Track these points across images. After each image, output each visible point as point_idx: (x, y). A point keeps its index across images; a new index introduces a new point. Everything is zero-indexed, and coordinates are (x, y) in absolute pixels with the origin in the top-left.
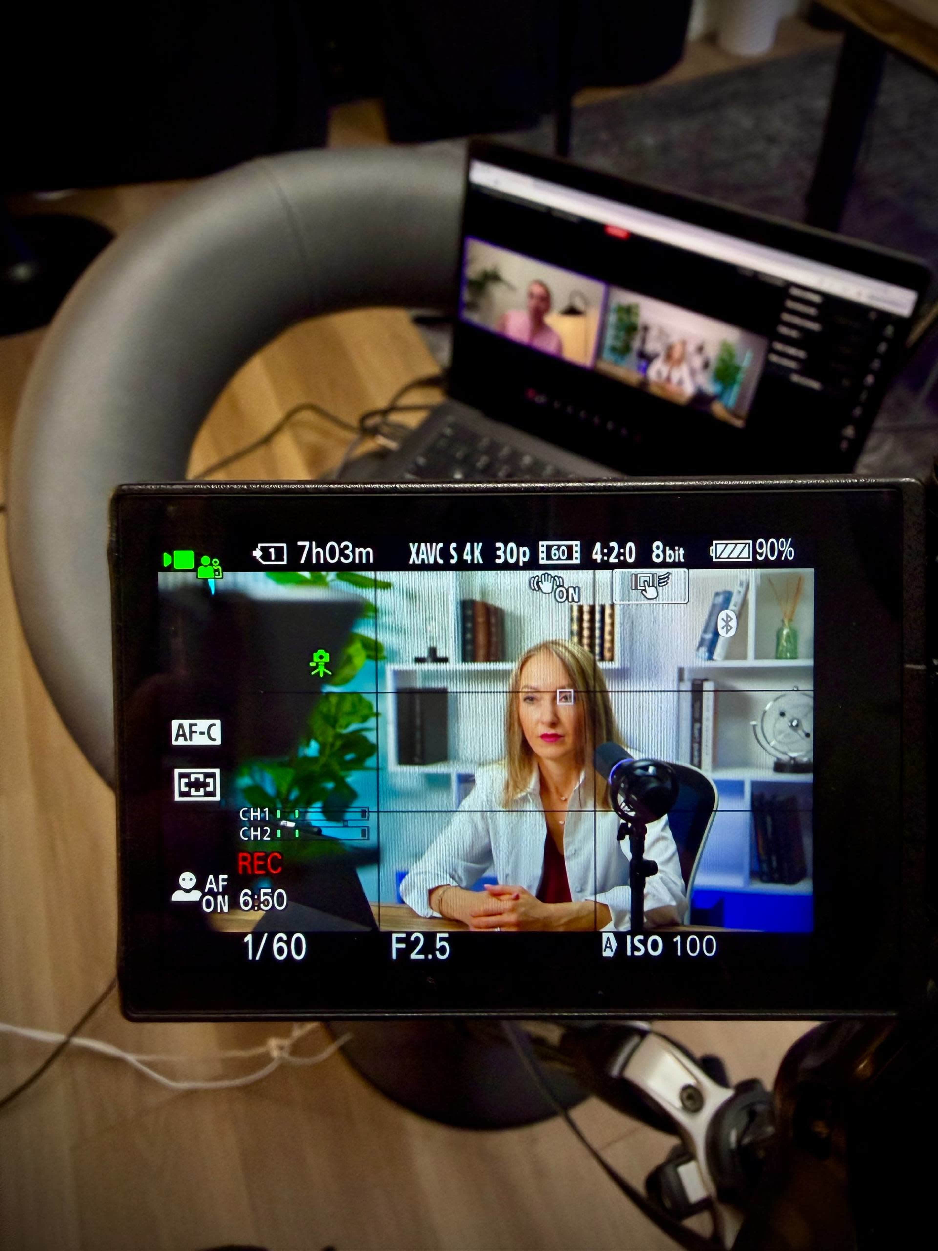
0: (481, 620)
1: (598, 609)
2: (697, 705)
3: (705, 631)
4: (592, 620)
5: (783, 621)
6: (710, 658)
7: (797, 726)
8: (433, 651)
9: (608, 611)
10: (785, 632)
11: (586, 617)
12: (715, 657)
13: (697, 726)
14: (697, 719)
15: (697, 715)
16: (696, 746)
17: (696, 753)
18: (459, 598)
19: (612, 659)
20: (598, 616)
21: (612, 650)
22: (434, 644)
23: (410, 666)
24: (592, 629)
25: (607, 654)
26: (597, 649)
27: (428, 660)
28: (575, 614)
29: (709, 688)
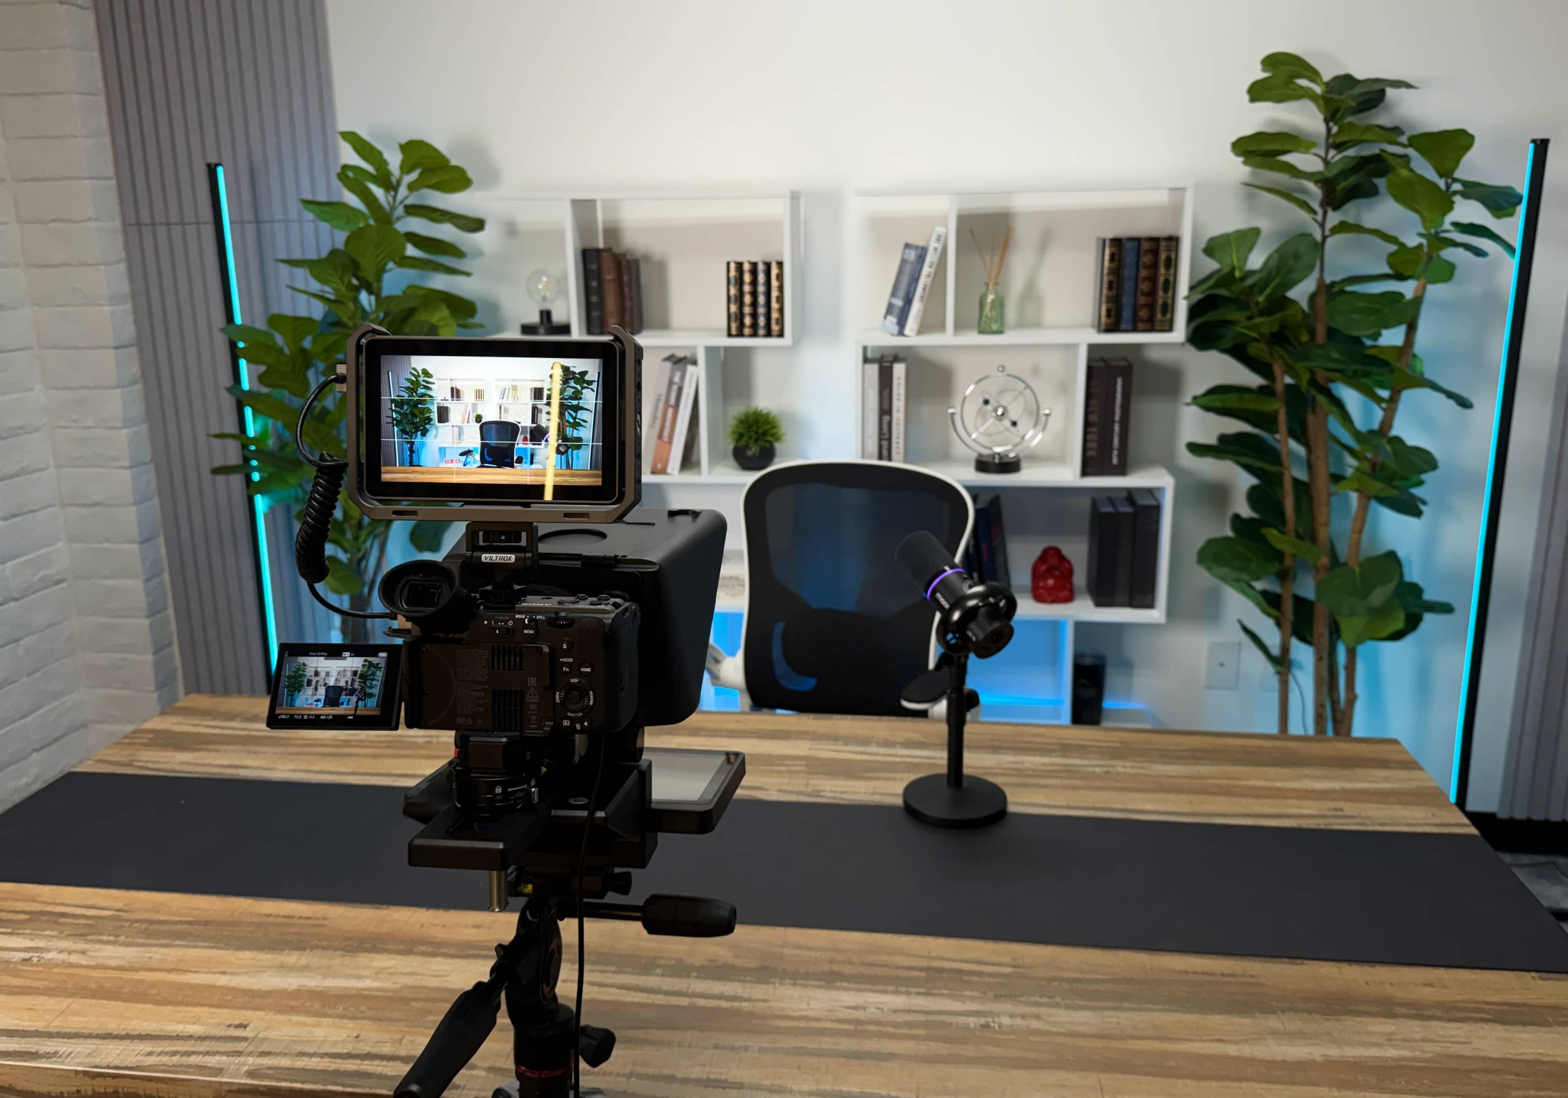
0: (609, 277)
1: (761, 267)
2: (887, 392)
3: (894, 294)
4: (754, 283)
5: (987, 284)
6: (901, 333)
7: (1003, 414)
8: (546, 315)
9: (774, 271)
10: (990, 297)
11: (747, 278)
12: (907, 331)
13: (886, 418)
14: (885, 410)
15: (886, 406)
16: (885, 443)
17: (885, 451)
18: (579, 247)
19: (781, 334)
20: (761, 278)
21: (781, 321)
22: (547, 306)
24: (754, 294)
25: (775, 328)
26: (762, 321)
27: (542, 330)
28: (733, 273)
29: (899, 370)
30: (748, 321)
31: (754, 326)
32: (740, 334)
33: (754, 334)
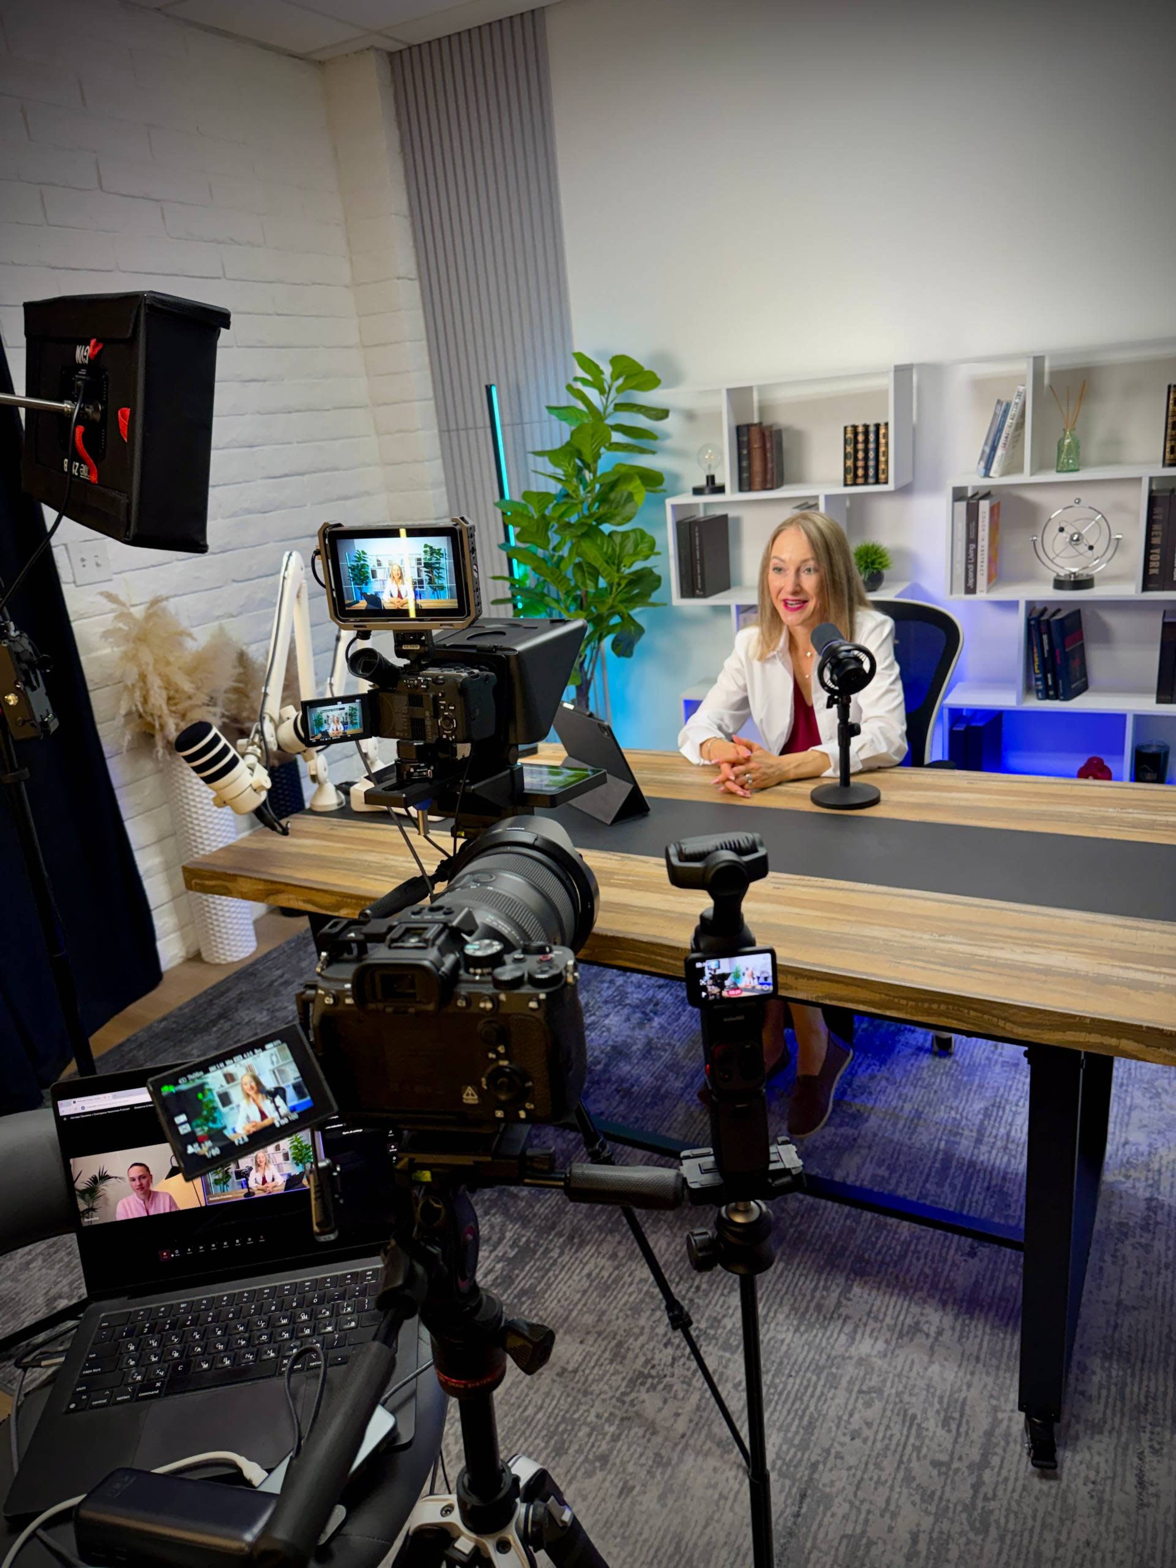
0: (756, 445)
1: (872, 429)
2: (973, 524)
3: (986, 444)
4: (866, 441)
5: (1065, 430)
6: (987, 475)
7: (1078, 540)
8: (711, 479)
9: (882, 431)
10: (1067, 441)
11: (861, 438)
12: (992, 474)
13: (973, 546)
14: (972, 539)
15: (972, 536)
16: (971, 567)
17: (971, 574)
18: (734, 425)
19: (886, 482)
20: (872, 437)
21: (886, 472)
22: (712, 472)
23: (688, 499)
24: (866, 451)
25: (882, 477)
26: (871, 472)
27: (707, 491)
28: (850, 435)
29: (984, 506)
30: (860, 472)
31: (866, 476)
32: (855, 484)
33: (866, 483)
